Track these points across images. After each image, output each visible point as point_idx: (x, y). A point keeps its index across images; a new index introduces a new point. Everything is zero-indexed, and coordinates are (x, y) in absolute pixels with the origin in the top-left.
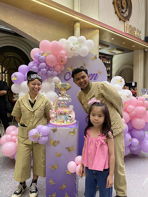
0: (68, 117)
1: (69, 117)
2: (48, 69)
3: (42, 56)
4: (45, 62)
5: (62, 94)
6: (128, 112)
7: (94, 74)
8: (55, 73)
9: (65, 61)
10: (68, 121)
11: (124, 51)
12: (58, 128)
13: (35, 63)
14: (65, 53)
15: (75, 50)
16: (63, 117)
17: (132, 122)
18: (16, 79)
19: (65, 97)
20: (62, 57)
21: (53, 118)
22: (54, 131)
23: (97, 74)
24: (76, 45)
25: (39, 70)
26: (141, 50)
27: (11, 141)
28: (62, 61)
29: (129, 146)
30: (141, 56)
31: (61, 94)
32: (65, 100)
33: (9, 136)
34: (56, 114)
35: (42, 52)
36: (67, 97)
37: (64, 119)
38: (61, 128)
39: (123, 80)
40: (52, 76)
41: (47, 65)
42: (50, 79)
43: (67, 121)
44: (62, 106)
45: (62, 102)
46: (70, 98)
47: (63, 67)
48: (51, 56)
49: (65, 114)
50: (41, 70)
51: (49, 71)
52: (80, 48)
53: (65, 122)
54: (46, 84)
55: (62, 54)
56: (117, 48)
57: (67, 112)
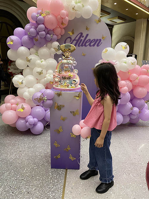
0: (72, 82)
1: (74, 81)
2: (47, 32)
3: (40, 17)
4: (43, 24)
5: (66, 56)
6: (131, 81)
7: (97, 40)
8: (55, 37)
9: (66, 23)
10: (73, 85)
11: (126, 19)
12: (63, 92)
13: (33, 26)
14: (66, 14)
15: (77, 10)
16: (68, 81)
17: (134, 91)
18: (12, 43)
19: (69, 60)
20: (63, 18)
21: (57, 82)
22: (59, 95)
23: (100, 40)
24: (79, 4)
25: (38, 33)
26: (144, 18)
27: (11, 109)
28: (62, 23)
29: (129, 115)
30: (144, 26)
31: (64, 56)
32: (70, 62)
33: (9, 104)
34: (60, 78)
35: (40, 11)
36: (71, 59)
37: (68, 83)
38: (66, 92)
39: (128, 46)
40: (52, 41)
41: (45, 27)
42: (49, 44)
43: (71, 86)
44: (66, 70)
45: (66, 65)
46: (74, 61)
47: (63, 31)
48: (50, 16)
49: (69, 78)
50: (40, 33)
51: (48, 35)
52: (84, 8)
53: (70, 86)
54: (45, 50)
55: (63, 14)
56: (118, 16)
57: (72, 76)
